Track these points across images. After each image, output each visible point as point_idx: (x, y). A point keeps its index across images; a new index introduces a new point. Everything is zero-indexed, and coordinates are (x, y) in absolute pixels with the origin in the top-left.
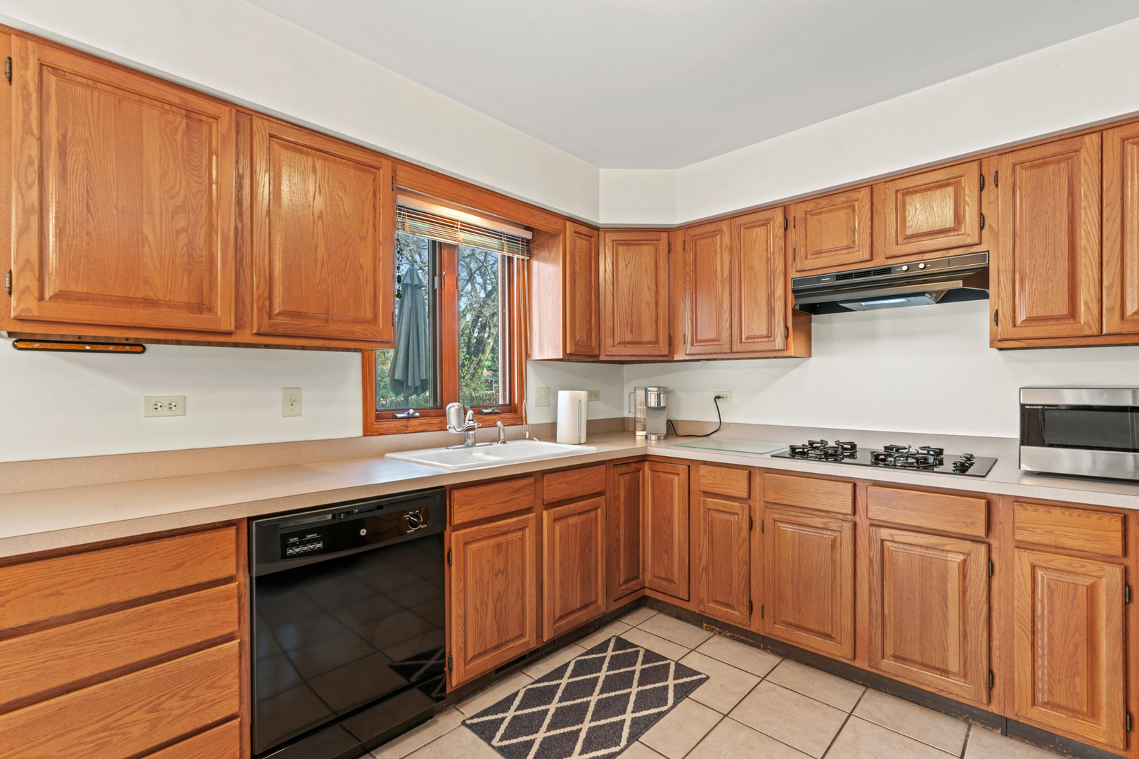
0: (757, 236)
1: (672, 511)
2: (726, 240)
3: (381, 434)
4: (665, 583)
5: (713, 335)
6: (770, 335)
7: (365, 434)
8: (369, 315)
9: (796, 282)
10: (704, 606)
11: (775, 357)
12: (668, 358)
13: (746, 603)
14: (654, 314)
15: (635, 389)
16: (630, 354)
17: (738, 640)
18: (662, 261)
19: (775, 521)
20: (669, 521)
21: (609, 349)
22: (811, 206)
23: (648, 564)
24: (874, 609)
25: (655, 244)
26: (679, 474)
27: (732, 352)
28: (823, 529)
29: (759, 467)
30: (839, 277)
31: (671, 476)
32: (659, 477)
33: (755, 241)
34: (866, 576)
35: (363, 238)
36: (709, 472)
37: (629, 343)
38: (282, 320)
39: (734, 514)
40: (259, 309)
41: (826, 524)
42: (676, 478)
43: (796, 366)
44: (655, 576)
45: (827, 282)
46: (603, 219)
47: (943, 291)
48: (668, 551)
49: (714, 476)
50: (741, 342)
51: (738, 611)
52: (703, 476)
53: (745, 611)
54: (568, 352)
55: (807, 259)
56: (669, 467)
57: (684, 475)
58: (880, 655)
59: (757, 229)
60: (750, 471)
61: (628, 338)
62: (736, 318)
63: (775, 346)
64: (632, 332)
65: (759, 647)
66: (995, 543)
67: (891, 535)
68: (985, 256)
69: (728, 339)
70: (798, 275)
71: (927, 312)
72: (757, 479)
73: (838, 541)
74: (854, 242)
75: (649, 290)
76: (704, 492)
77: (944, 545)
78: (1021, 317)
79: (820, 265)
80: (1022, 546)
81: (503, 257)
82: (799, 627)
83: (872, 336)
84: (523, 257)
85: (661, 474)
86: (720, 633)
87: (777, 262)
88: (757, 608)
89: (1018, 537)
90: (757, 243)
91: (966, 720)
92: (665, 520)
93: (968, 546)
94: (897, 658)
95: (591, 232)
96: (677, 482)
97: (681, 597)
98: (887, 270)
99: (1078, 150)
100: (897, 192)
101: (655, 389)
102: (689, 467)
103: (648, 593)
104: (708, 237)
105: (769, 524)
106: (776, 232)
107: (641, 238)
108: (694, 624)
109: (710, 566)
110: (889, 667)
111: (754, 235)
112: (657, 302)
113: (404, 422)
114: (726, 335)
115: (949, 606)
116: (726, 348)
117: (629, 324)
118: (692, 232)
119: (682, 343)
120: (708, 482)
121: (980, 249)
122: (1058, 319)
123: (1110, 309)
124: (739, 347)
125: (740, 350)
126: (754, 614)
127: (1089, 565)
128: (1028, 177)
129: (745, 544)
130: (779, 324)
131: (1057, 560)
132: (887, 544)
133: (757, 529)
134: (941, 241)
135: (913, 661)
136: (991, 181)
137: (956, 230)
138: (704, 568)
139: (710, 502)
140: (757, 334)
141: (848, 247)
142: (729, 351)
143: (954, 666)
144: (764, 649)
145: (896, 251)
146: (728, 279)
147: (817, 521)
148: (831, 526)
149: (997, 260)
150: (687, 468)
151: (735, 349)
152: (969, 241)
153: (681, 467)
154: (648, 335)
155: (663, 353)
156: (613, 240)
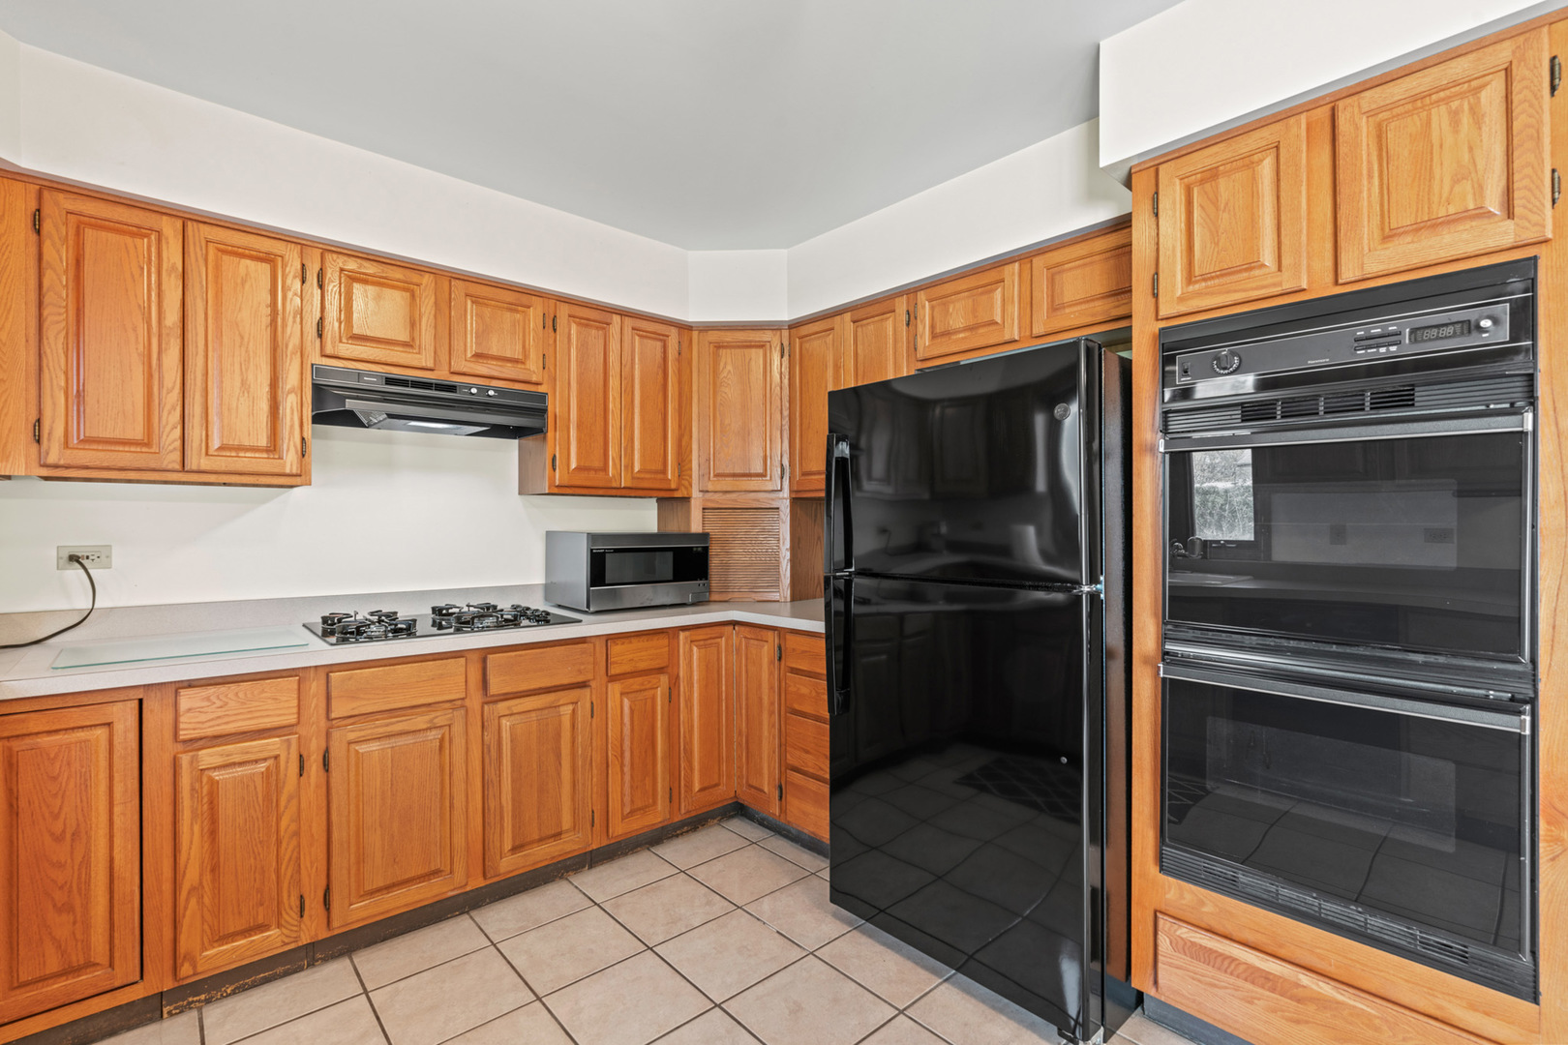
0: (248, 274)
2: (173, 255)
5: (131, 433)
6: (273, 447)
9: (317, 370)
10: (194, 965)
13: (295, 902)
17: (254, 985)
19: (350, 744)
22: (354, 265)
26: (104, 725)
27: (183, 471)
28: (425, 729)
29: (316, 667)
30: (390, 381)
31: (82, 735)
33: (244, 282)
36: (208, 699)
39: (266, 759)
41: (431, 721)
42: (101, 736)
45: (370, 383)
49: (219, 703)
50: (206, 452)
51: (279, 926)
52: (190, 710)
55: (341, 341)
57: (124, 723)
59: (249, 262)
60: (300, 676)
62: (196, 408)
63: (284, 466)
65: (300, 969)
67: (509, 708)
68: (542, 397)
69: (178, 443)
70: (324, 360)
71: (460, 445)
72: (311, 688)
73: (447, 739)
74: (414, 340)
76: (189, 741)
77: (559, 700)
78: (573, 465)
80: (613, 679)
82: (388, 888)
86: (208, 1001)
87: (289, 331)
88: (313, 902)
89: (612, 672)
90: (247, 286)
91: (561, 878)
93: (576, 694)
94: (515, 849)
98: (452, 388)
99: (608, 324)
100: (469, 295)
102: (141, 701)
104: (127, 231)
105: (337, 753)
106: (289, 281)
108: (130, 1028)
109: (208, 877)
110: (506, 865)
111: (243, 270)
114: (171, 436)
115: (562, 763)
116: (172, 459)
120: (203, 718)
121: (541, 389)
122: (596, 470)
123: (626, 467)
124: (205, 463)
125: (203, 467)
126: (306, 913)
127: (653, 679)
128: (579, 333)
129: (294, 802)
130: (291, 433)
131: (635, 683)
132: (504, 721)
133: (314, 767)
134: (509, 371)
135: (532, 842)
136: (552, 324)
137: (523, 363)
138: (193, 889)
139: (209, 757)
140: (246, 443)
141: (405, 344)
142: (178, 467)
143: (567, 822)
144: (311, 965)
145: (461, 365)
146: (179, 331)
147: (420, 722)
148: (439, 721)
149: (554, 406)
150: (136, 704)
151: (193, 462)
152: (534, 379)
153: (115, 708)
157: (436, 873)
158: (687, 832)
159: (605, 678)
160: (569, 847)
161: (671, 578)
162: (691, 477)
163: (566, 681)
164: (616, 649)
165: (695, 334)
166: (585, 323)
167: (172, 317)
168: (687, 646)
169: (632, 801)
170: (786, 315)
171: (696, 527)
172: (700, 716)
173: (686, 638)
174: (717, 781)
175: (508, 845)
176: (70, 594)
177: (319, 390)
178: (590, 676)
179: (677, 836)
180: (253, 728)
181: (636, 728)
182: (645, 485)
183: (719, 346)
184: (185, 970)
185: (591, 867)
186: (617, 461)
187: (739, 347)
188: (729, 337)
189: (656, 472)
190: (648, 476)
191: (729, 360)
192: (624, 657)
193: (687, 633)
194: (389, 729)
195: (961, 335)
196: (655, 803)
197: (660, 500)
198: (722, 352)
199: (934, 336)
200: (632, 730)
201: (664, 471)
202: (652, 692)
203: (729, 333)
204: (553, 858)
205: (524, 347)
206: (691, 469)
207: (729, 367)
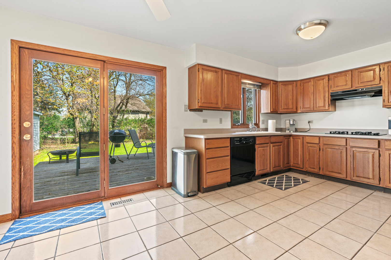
0: (321, 82)
1: (298, 148)
2: (312, 83)
3: (234, 128)
4: (297, 165)
5: (309, 106)
6: (324, 106)
7: (231, 128)
8: (238, 104)
9: (331, 93)
11: (326, 111)
12: (296, 112)
13: (319, 167)
14: (292, 102)
15: (286, 120)
16: (286, 111)
17: (316, 177)
18: (294, 89)
19: (326, 148)
20: (298, 150)
21: (280, 110)
22: (336, 75)
23: (292, 161)
24: (351, 166)
25: (292, 85)
26: (300, 139)
27: (314, 111)
28: (338, 149)
29: (322, 136)
30: (343, 92)
31: (298, 140)
32: (295, 140)
33: (320, 84)
34: (349, 159)
35: (237, 90)
36: (309, 138)
37: (286, 109)
38: (226, 105)
39: (315, 147)
40: (224, 104)
41: (339, 148)
42: (299, 140)
43: (332, 114)
44: (294, 163)
45: (340, 93)
46: (279, 79)
47: (372, 95)
48: (297, 157)
50: (316, 108)
51: (316, 169)
53: (318, 169)
54: (271, 111)
55: (334, 88)
56: (298, 138)
57: (302, 139)
58: (353, 176)
59: (321, 81)
60: (319, 137)
61: (285, 107)
62: (315, 102)
63: (326, 109)
64: (286, 106)
65: (322, 178)
66: (381, 150)
67: (355, 149)
68: (381, 87)
69: (313, 107)
70: (332, 92)
71: (367, 99)
72: (321, 139)
73: (342, 152)
74: (347, 84)
75: (291, 96)
76: (307, 143)
77: (369, 151)
79: (338, 89)
80: (387, 150)
81: (254, 89)
82: (332, 172)
83: (353, 106)
84: (259, 89)
85: (295, 139)
86: (311, 176)
87: (326, 89)
88: (321, 169)
89: (386, 148)
92: (296, 150)
93: (374, 151)
94: (357, 176)
95: (276, 82)
96: (300, 141)
97: (301, 167)
98: (356, 90)
100: (358, 72)
101: (292, 120)
102: (303, 137)
103: (292, 167)
104: (307, 83)
105: (324, 149)
106: (326, 81)
107: (289, 83)
108: (304, 175)
109: (309, 160)
110: (355, 179)
111: (320, 82)
112: (293, 99)
113: (238, 126)
114: (312, 106)
115: (370, 164)
116: (312, 109)
117: (286, 104)
118: (302, 82)
119: (300, 108)
120: (308, 140)
121: (380, 85)
124: (316, 109)
126: (320, 170)
130: (327, 103)
132: (354, 151)
133: (321, 150)
134: (370, 83)
135: (361, 177)
136: (383, 70)
137: (374, 81)
138: (307, 160)
139: (309, 145)
140: (321, 106)
141: (345, 85)
143: (371, 177)
145: (358, 86)
146: (313, 93)
149: (384, 88)
152: (377, 83)
153: (301, 137)
154: (291, 107)
155: (295, 111)
156: (281, 84)
157: (340, 173)
159: (384, 149)
160: (371, 182)
164: (387, 143)
167: (312, 91)
175: (355, 175)
177: (331, 96)
180: (315, 143)
184: (307, 169)
192: (389, 145)
194: (332, 147)
204: (367, 182)
205: (374, 77)
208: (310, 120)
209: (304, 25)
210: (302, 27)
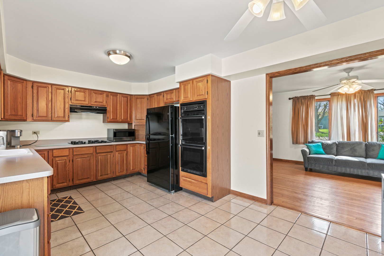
2: (50, 90)
5: (45, 115)
6: (64, 117)
9: (71, 105)
10: (55, 187)
13: (69, 180)
14: (22, 106)
16: (14, 118)
18: (24, 90)
19: (76, 158)
21: (6, 117)
22: (76, 89)
25: (22, 84)
27: (52, 120)
29: (71, 147)
30: (81, 106)
33: (60, 93)
36: (57, 151)
37: (13, 115)
39: (65, 160)
41: (88, 156)
42: (44, 155)
43: (62, 124)
45: (78, 107)
49: (58, 152)
51: (66, 183)
52: (54, 153)
54: (2, 117)
55: (74, 101)
57: (46, 154)
59: (60, 90)
60: (69, 149)
61: (13, 113)
62: (53, 111)
63: (66, 119)
64: (14, 111)
67: (100, 155)
68: (106, 108)
69: (51, 116)
70: (72, 104)
72: (71, 151)
73: (90, 159)
75: (20, 98)
76: (54, 157)
77: (108, 154)
78: (111, 118)
79: (77, 103)
80: (117, 151)
82: (82, 179)
87: (66, 100)
88: (71, 180)
89: (117, 150)
90: (60, 94)
91: (109, 182)
98: (91, 107)
99: (117, 95)
100: (94, 93)
104: (44, 87)
105: (75, 160)
106: (66, 92)
107: (18, 81)
109: (57, 175)
110: (100, 178)
114: (50, 116)
115: (108, 163)
117: (14, 109)
119: (31, 116)
120: (56, 154)
121: (106, 106)
122: (115, 119)
123: (121, 118)
124: (55, 119)
125: (54, 120)
126: (70, 182)
127: (124, 152)
128: (112, 97)
129: (68, 166)
130: (67, 114)
131: (120, 152)
132: (99, 157)
133: (71, 162)
134: (100, 104)
135: (103, 175)
136: (107, 96)
137: (103, 102)
138: (55, 176)
139: (57, 159)
140: (60, 116)
141: (84, 101)
142: (51, 120)
143: (109, 173)
144: (70, 190)
145: (93, 103)
146: (51, 101)
147: (86, 156)
148: (89, 156)
149: (108, 109)
150: (48, 151)
151: (53, 119)
152: (105, 105)
153: (45, 152)
154: (20, 113)
155: (25, 119)
156: (8, 79)
157: (89, 178)
158: (130, 177)
159: (115, 151)
160: (109, 176)
161: (128, 136)
162: (132, 120)
163: (109, 151)
164: (117, 147)
165: (133, 96)
166: (113, 96)
167: (50, 99)
168: (130, 147)
169: (120, 170)
170: (147, 94)
171: (133, 128)
172: (132, 158)
173: (129, 145)
174: (135, 168)
175: (100, 175)
176: (34, 138)
177: (71, 108)
178: (113, 151)
179: (129, 177)
180: (63, 155)
181: (121, 159)
182: (124, 121)
183: (137, 98)
184: (54, 187)
185: (113, 181)
186: (119, 118)
187: (140, 98)
188: (139, 97)
189: (126, 119)
190: (124, 120)
191: (139, 101)
192: (118, 148)
193: (130, 145)
194: (82, 157)
195: (169, 99)
196: (124, 171)
197: (128, 124)
198: (138, 99)
199: (166, 99)
200: (120, 159)
201: (127, 119)
202: (123, 154)
203: (139, 96)
204: (107, 178)
205: (103, 100)
206: (132, 118)
207: (139, 102)
208: (35, 130)
209: (119, 51)
210: (118, 52)
